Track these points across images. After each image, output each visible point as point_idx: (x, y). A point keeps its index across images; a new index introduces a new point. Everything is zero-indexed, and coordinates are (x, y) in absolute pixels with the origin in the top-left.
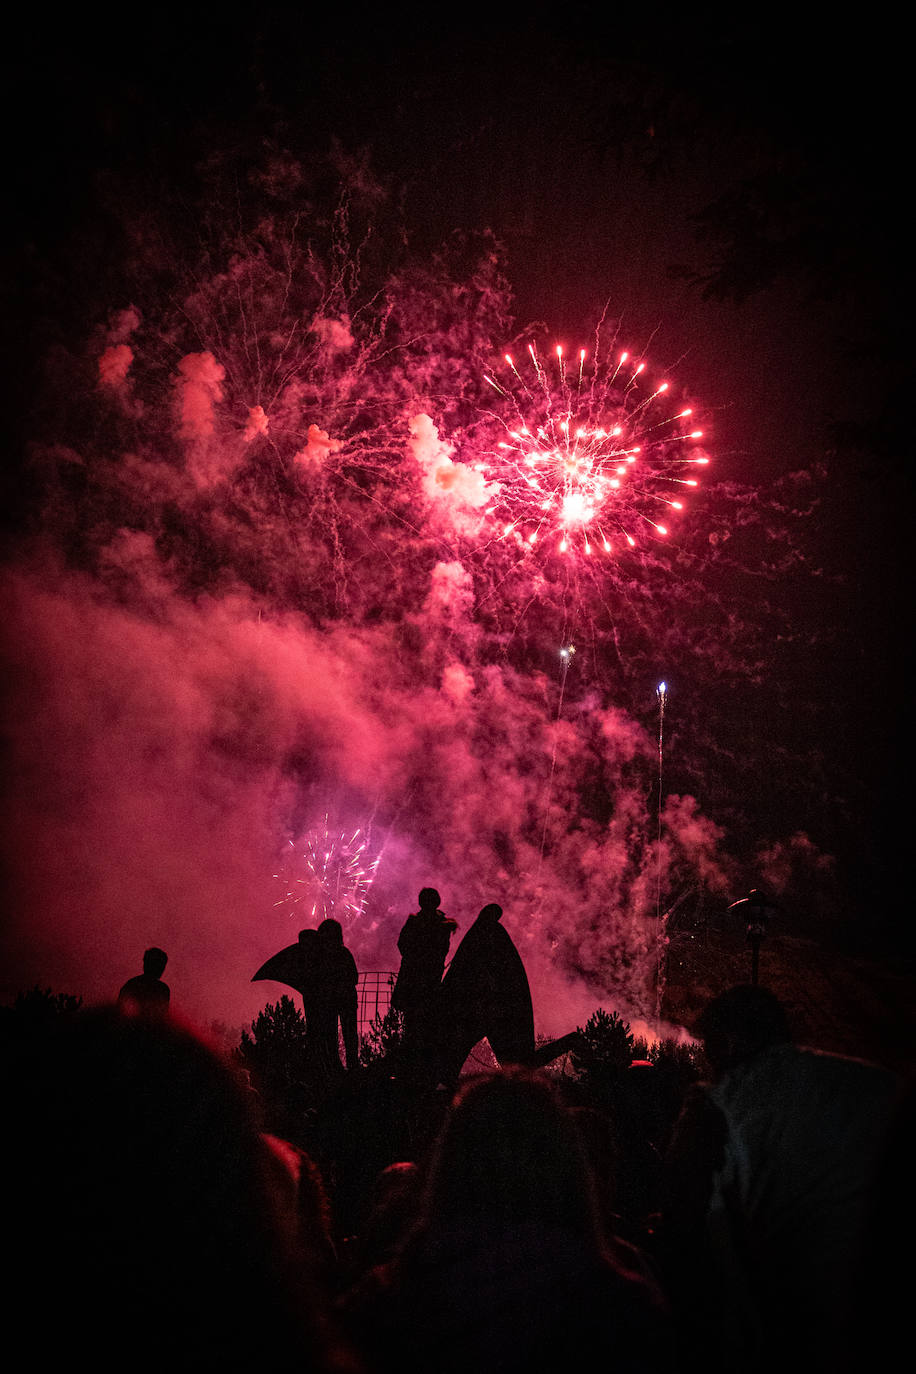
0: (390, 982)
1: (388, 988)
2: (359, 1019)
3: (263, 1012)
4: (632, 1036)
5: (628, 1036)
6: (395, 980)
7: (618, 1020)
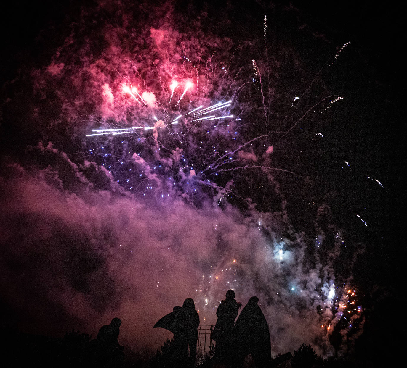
0: (211, 329)
1: (210, 332)
2: (197, 345)
3: (166, 342)
5: (315, 354)
6: (213, 329)
7: (311, 348)
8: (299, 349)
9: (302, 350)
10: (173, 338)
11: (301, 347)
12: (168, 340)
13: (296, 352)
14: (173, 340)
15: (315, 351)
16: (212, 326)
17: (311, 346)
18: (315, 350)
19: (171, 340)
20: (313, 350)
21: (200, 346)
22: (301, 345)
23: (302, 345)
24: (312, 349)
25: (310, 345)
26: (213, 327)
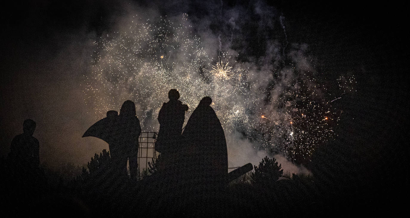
0: (154, 137)
1: (153, 141)
2: (138, 157)
3: (94, 158)
4: (282, 170)
5: (280, 170)
6: (157, 136)
7: (275, 162)
8: (261, 164)
9: (264, 165)
10: (102, 153)
11: (263, 161)
12: (96, 155)
13: (257, 167)
14: (102, 155)
15: (280, 166)
16: (155, 133)
17: (276, 159)
18: (281, 164)
19: (99, 156)
20: (278, 165)
21: (141, 157)
22: (263, 159)
23: (265, 158)
24: (277, 163)
25: (274, 159)
26: (157, 134)
